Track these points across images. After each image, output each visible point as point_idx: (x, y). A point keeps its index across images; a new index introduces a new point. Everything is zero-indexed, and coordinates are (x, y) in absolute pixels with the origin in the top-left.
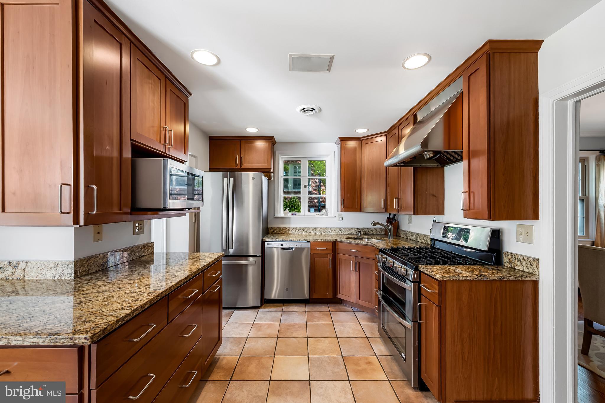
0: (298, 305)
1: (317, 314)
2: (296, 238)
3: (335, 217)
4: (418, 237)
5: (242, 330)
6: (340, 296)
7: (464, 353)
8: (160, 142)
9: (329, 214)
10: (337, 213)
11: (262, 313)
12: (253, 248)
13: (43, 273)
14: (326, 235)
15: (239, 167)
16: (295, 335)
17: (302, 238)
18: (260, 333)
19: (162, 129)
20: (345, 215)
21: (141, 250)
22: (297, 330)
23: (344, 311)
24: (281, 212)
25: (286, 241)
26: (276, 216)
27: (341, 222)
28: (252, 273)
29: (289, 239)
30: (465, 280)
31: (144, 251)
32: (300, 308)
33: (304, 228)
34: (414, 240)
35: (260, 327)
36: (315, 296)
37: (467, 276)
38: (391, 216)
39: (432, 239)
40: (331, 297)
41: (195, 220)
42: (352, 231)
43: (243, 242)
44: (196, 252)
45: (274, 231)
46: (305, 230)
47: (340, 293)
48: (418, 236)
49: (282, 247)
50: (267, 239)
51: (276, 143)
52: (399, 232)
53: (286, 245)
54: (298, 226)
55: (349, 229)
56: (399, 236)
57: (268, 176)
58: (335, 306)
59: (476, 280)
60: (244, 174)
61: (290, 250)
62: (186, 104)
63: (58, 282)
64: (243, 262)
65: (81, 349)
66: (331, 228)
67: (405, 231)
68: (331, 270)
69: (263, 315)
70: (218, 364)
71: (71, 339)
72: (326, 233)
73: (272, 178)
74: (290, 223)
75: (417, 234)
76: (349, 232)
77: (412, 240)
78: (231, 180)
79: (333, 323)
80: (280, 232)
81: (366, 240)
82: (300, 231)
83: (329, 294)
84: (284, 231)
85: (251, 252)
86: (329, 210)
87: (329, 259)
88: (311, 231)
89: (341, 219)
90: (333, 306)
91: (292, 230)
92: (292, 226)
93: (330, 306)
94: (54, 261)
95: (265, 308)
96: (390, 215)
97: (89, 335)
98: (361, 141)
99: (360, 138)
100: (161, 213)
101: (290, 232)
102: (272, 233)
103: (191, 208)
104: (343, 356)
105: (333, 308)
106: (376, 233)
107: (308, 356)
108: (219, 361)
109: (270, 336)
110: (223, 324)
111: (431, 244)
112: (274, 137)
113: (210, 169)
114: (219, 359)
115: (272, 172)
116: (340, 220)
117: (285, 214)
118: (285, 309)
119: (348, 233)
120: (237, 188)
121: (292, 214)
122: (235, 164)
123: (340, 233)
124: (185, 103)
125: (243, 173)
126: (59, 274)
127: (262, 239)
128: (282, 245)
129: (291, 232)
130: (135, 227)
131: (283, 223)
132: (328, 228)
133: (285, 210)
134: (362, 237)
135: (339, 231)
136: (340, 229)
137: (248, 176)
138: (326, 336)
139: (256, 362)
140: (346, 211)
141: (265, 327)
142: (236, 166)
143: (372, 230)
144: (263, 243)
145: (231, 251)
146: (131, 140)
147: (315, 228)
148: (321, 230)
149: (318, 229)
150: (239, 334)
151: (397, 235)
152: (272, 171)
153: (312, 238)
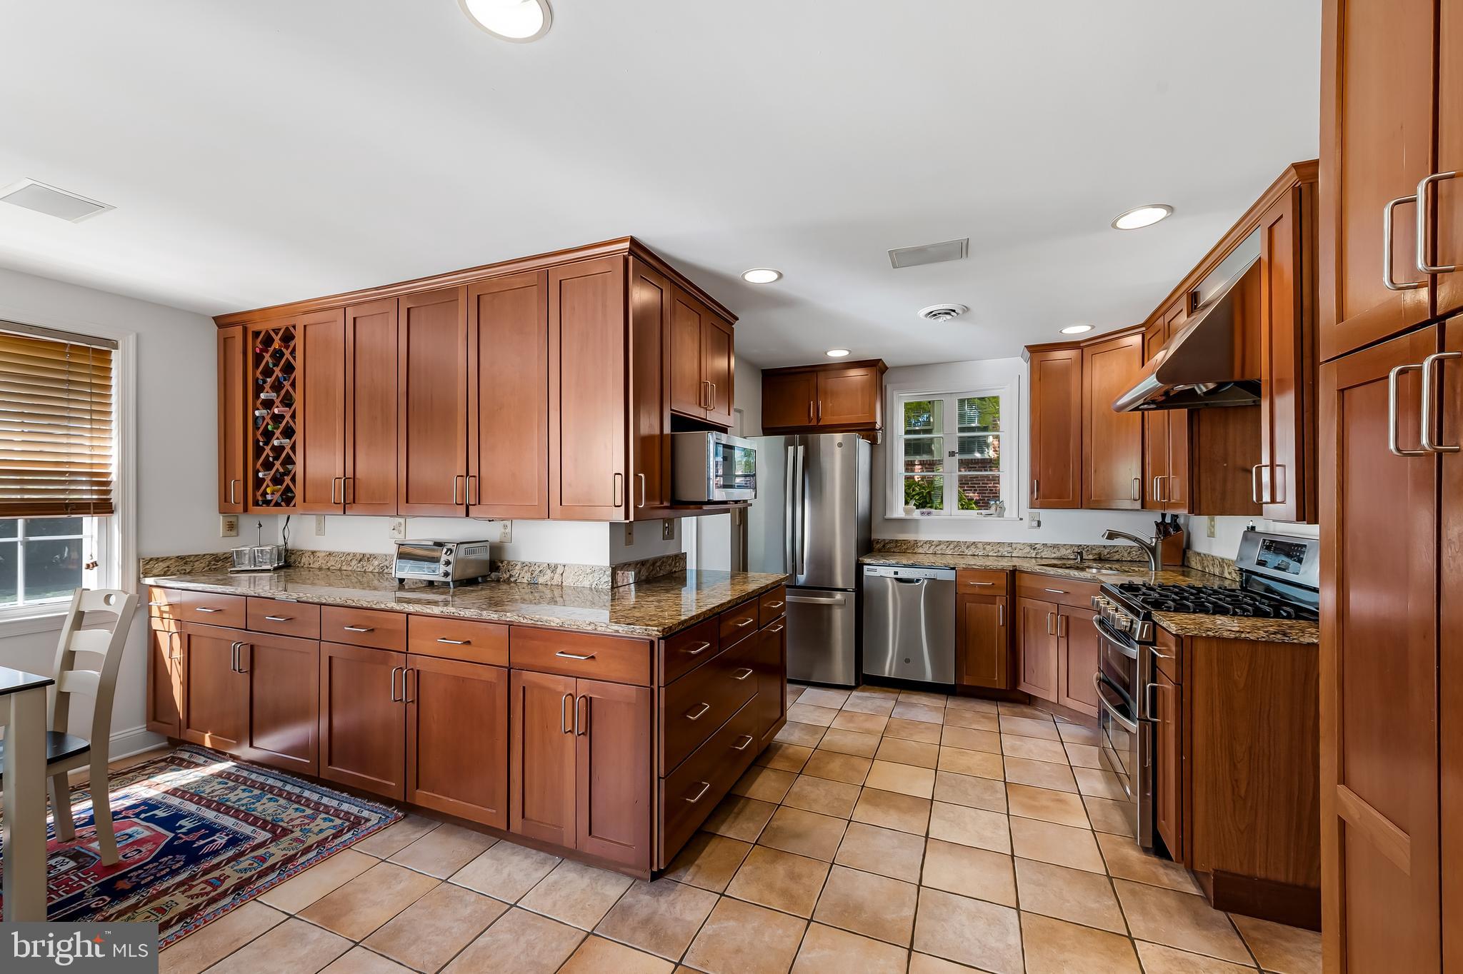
0: (932, 695)
1: (968, 715)
2: (926, 560)
3: (1021, 519)
4: (1226, 567)
5: (819, 716)
6: (1024, 687)
7: (1236, 781)
8: (700, 404)
9: (1006, 514)
10: (1026, 512)
11: (858, 697)
12: (842, 576)
13: (581, 580)
14: (1000, 559)
15: (814, 423)
16: (916, 738)
17: (939, 561)
18: (851, 725)
19: (702, 385)
20: (1045, 514)
21: (672, 563)
22: (922, 732)
23: (1033, 717)
24: (898, 508)
25: (905, 566)
26: (888, 516)
27: (1037, 530)
28: (841, 622)
29: (912, 562)
30: (1236, 638)
31: (675, 564)
32: (934, 700)
33: (949, 543)
34: (1218, 574)
35: (853, 716)
36: (966, 681)
37: (1242, 632)
38: (1168, 520)
39: (1244, 572)
40: (1003, 687)
41: (741, 521)
42: (1063, 552)
43: (822, 563)
44: (741, 570)
45: (884, 546)
46: (952, 546)
47: (1024, 681)
48: (1225, 565)
49: (896, 576)
50: (867, 561)
51: (887, 368)
52: (1188, 558)
53: (905, 573)
54: (935, 537)
55: (1054, 546)
56: (1189, 567)
57: (871, 437)
58: (1014, 707)
59: (1264, 640)
60: (824, 437)
61: (913, 584)
62: (731, 337)
63: (595, 590)
64: (824, 600)
65: (652, 643)
66: (1010, 545)
67: (1199, 554)
68: (1003, 629)
69: (860, 701)
70: (780, 752)
71: (646, 630)
72: (1000, 554)
73: (879, 441)
74: (917, 532)
75: (1223, 559)
76: (1058, 554)
77: (1214, 575)
78: (801, 449)
79: (1000, 733)
80: (895, 550)
81: (1094, 571)
82: (938, 548)
83: (999, 680)
84: (905, 547)
85: (840, 584)
86: (1006, 505)
87: (999, 608)
88: (964, 548)
89: (1035, 524)
90: (1009, 707)
91: (921, 546)
92: (923, 537)
93: (1002, 706)
94: (590, 566)
95: (863, 691)
96: (1164, 516)
97: (660, 628)
98: (1082, 349)
99: (1079, 342)
100: (706, 507)
101: (916, 550)
102: (880, 551)
103: (739, 501)
104: (1005, 782)
105: (1008, 710)
106: (1129, 559)
107: (936, 770)
108: (783, 748)
109: (868, 732)
110: (788, 704)
111: (1242, 582)
112: (881, 359)
113: (763, 429)
114: (781, 746)
115: (880, 429)
116: (1033, 527)
117: (906, 511)
118: (902, 697)
119: (1053, 556)
120: (811, 464)
121: (922, 513)
122: (807, 418)
123: (1033, 556)
124: (729, 335)
125: (822, 436)
126: (596, 583)
127: (858, 560)
128: (896, 573)
129: (920, 550)
130: (665, 528)
131: (903, 532)
132: (1003, 543)
133: (907, 503)
134: (1086, 564)
135: (1032, 551)
136: (1033, 547)
137: (832, 440)
138: (980, 749)
139: (842, 760)
140: (1043, 506)
141: (861, 718)
142: (810, 423)
143: (1118, 551)
144: (859, 567)
145: (802, 579)
146: (672, 410)
147: (974, 542)
148: (988, 547)
149: (980, 545)
150: (815, 720)
151: (1183, 563)
152: (878, 426)
153: (961, 563)
